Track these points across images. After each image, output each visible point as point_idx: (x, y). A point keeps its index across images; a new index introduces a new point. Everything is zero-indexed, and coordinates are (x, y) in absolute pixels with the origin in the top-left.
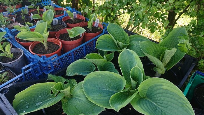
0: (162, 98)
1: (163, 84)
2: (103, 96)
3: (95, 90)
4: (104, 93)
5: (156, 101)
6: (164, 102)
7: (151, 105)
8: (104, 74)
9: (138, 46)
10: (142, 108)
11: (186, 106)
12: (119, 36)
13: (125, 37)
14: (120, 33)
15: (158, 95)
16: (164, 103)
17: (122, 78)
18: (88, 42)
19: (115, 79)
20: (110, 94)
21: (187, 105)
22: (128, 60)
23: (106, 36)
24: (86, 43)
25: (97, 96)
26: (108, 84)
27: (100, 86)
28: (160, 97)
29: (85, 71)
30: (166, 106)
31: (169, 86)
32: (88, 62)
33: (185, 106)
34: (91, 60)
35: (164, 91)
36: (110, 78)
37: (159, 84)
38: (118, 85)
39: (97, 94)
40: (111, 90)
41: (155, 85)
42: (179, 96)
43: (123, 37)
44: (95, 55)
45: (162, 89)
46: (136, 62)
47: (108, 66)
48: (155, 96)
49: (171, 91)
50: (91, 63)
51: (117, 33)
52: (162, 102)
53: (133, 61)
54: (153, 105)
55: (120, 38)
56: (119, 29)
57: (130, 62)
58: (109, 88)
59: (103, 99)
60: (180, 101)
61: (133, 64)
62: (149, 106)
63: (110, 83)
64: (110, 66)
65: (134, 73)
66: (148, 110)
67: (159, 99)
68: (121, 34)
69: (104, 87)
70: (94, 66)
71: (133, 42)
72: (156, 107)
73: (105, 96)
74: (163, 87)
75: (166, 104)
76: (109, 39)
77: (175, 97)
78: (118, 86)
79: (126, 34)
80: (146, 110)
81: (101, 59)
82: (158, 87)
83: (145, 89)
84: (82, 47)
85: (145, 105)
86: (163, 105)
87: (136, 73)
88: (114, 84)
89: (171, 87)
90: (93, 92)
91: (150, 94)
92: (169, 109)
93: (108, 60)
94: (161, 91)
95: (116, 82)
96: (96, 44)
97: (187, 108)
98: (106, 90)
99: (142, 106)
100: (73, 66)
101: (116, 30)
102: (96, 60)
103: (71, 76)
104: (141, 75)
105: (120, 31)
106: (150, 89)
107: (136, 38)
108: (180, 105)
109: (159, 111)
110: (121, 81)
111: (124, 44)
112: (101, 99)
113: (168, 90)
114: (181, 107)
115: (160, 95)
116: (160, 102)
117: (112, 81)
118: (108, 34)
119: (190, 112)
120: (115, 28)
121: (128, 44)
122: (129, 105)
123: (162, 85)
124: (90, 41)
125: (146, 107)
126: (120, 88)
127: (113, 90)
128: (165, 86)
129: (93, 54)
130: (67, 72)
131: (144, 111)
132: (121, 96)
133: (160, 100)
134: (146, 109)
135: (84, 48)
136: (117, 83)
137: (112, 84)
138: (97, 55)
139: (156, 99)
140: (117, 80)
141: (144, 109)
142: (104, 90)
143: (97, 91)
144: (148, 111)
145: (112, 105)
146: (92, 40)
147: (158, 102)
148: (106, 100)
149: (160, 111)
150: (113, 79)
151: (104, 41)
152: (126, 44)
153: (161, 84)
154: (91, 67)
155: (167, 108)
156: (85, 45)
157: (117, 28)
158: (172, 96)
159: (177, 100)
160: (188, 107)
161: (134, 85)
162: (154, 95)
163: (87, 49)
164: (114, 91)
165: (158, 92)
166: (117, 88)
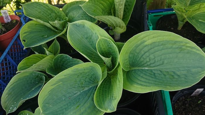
0: (152, 56)
1: (144, 39)
2: (82, 104)
3: (65, 105)
4: (81, 100)
5: (146, 65)
6: (156, 59)
7: (146, 73)
8: (64, 77)
9: (79, 15)
10: (142, 85)
11: (187, 47)
12: (48, 16)
13: (57, 13)
14: (47, 12)
15: (144, 56)
16: (156, 61)
17: (92, 65)
18: (9, 47)
19: (83, 72)
20: (89, 94)
21: (188, 45)
22: (82, 37)
23: (30, 24)
24: (7, 50)
25: (74, 111)
26: (77, 85)
27: (68, 95)
28: (148, 57)
29: (32, 88)
30: (161, 62)
31: (154, 37)
32: (28, 74)
33: (185, 48)
34: (30, 70)
35: (150, 47)
36: (76, 74)
37: (139, 42)
38: (90, 76)
39: (72, 108)
40: (86, 89)
41: (135, 46)
42: (173, 41)
43: (54, 14)
44: (30, 58)
45: (146, 46)
46: (96, 34)
47: (60, 62)
48: (142, 59)
49: (159, 42)
50: (33, 72)
51: (42, 13)
52: (154, 62)
53: (91, 34)
54: (147, 71)
55: (50, 18)
56: (42, 7)
57: (87, 38)
58: (82, 89)
59: (84, 109)
60: (177, 46)
61: (93, 38)
62: (145, 76)
63: (80, 81)
64: (63, 60)
65: (101, 48)
66: (150, 81)
67: (148, 60)
68: (49, 11)
69: (75, 92)
70: (41, 75)
71: (71, 14)
72: (151, 71)
73: (85, 103)
74: (146, 43)
75: (161, 60)
76: (37, 25)
77: (167, 45)
78: (92, 77)
79: (55, 9)
80: (148, 84)
81: (44, 58)
82: (141, 47)
83: (125, 60)
84: (5, 59)
85: (140, 78)
86: (157, 64)
87: (104, 47)
88: (85, 79)
89: (158, 37)
90: (64, 111)
91: (133, 61)
92: (167, 63)
93: (55, 54)
94: (146, 49)
95: (87, 74)
96: (23, 43)
97: (189, 49)
98: (79, 93)
99: (139, 82)
100: (9, 94)
101: (39, 10)
102: (38, 63)
103: (15, 109)
104: (111, 46)
105: (44, 9)
106: (131, 56)
107: (71, 8)
108: (178, 51)
109: (159, 74)
110: (92, 69)
111: (62, 22)
112: (82, 111)
113: (154, 43)
114: (179, 53)
115: (147, 54)
116: (152, 62)
117: (81, 77)
118: (31, 20)
119: (193, 51)
120: (36, 9)
121: (66, 19)
122: (125, 93)
123: (145, 41)
124: (11, 44)
125: (143, 80)
126: (95, 78)
127: (88, 87)
128: (148, 40)
129: (28, 58)
130: (6, 108)
131: (148, 88)
132: (103, 87)
133: (150, 60)
134: (146, 82)
135: (9, 58)
136: (88, 76)
137: (82, 81)
138: (33, 56)
139: (145, 61)
140: (86, 71)
141: (145, 84)
142: (78, 96)
143: (69, 104)
144: (151, 83)
145: (102, 108)
146: (13, 41)
147: (149, 63)
148: (89, 107)
149: (159, 72)
150: (81, 74)
151: (31, 32)
152: (64, 21)
153: (142, 40)
154: (37, 77)
155: (163, 64)
156: (8, 53)
157: (38, 7)
158: (162, 47)
159: (171, 48)
160: (189, 47)
161: (109, 63)
162: (140, 59)
163: (15, 58)
164: (91, 87)
165: (143, 52)
166: (91, 80)
